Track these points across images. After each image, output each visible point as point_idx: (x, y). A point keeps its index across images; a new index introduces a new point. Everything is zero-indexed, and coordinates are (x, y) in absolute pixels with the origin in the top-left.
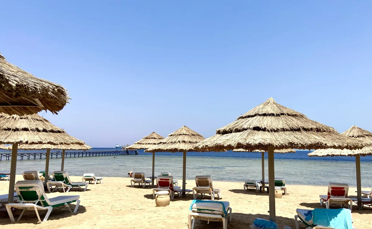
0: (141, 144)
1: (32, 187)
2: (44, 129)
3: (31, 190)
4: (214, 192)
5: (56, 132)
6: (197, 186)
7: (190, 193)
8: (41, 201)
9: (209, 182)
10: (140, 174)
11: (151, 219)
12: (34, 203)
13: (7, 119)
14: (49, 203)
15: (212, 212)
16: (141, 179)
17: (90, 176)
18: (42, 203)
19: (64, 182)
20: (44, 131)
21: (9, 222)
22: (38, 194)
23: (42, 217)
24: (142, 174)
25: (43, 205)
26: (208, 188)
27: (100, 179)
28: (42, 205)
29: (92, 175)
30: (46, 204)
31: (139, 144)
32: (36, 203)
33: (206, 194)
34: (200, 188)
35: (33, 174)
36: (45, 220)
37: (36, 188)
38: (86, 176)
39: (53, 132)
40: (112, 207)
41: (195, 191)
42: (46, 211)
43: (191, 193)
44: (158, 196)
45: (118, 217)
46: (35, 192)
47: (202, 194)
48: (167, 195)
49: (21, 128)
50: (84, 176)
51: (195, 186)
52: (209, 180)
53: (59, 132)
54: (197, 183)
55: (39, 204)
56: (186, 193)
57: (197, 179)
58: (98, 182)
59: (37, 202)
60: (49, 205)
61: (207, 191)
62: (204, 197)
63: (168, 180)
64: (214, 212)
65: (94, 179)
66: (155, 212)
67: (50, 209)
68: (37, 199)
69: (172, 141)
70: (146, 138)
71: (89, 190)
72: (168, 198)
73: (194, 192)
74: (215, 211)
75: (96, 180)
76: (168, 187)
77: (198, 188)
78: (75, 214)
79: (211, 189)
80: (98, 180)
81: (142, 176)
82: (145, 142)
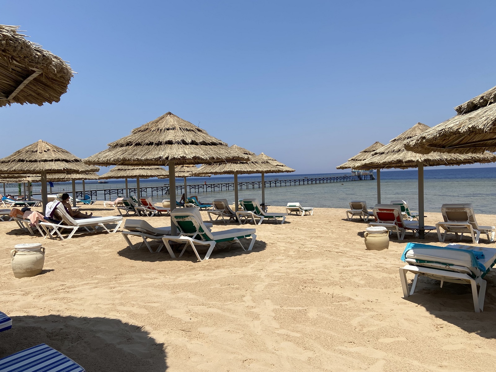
0: (357, 160)
1: (187, 216)
2: (192, 141)
3: (187, 219)
4: (479, 230)
5: (209, 144)
6: (446, 221)
7: (432, 231)
8: (199, 233)
9: (469, 215)
10: (360, 203)
11: (349, 268)
12: (191, 237)
13: (153, 131)
14: (211, 237)
15: (447, 267)
16: (360, 211)
17: (295, 206)
18: (202, 237)
19: (255, 213)
20: (193, 143)
21: (169, 258)
22: (195, 224)
23: (203, 255)
24: (361, 203)
25: (204, 239)
26: (466, 224)
27: (309, 210)
28: (202, 240)
29: (297, 204)
30: (207, 239)
31: (354, 160)
32: (194, 237)
33: (465, 234)
34: (450, 223)
35: (223, 203)
36: (207, 258)
37: (191, 217)
38: (290, 206)
39: (205, 145)
40: (300, 246)
41: (440, 228)
42: (208, 247)
43: (435, 231)
44: (367, 234)
45: (299, 260)
46: (191, 223)
47: (456, 233)
48: (383, 233)
49: (164, 141)
50: (288, 205)
51: (442, 220)
52: (468, 211)
53: (213, 144)
54: (444, 217)
55: (198, 238)
56: (426, 231)
57: (445, 210)
58: (307, 213)
59: (195, 235)
60: (212, 239)
61: (466, 229)
62: (461, 239)
63: (393, 210)
64: (451, 267)
65: (300, 209)
66: (359, 258)
67: (213, 245)
68: (195, 231)
69: (395, 148)
70: (365, 152)
71: (289, 223)
72: (386, 237)
73: (439, 230)
74: (452, 265)
75: (304, 211)
76: (394, 222)
77: (446, 223)
78: (248, 253)
79: (471, 226)
80: (306, 211)
81: (363, 206)
82: (362, 157)
